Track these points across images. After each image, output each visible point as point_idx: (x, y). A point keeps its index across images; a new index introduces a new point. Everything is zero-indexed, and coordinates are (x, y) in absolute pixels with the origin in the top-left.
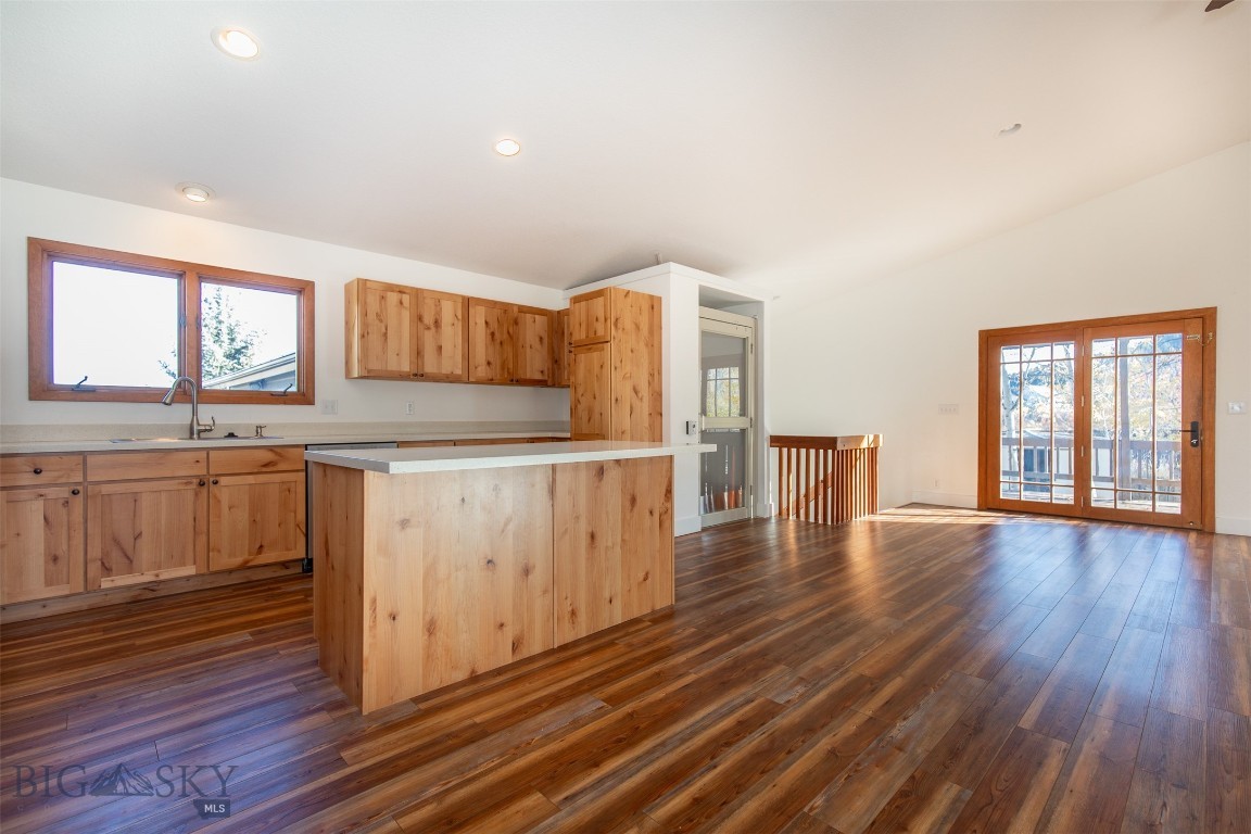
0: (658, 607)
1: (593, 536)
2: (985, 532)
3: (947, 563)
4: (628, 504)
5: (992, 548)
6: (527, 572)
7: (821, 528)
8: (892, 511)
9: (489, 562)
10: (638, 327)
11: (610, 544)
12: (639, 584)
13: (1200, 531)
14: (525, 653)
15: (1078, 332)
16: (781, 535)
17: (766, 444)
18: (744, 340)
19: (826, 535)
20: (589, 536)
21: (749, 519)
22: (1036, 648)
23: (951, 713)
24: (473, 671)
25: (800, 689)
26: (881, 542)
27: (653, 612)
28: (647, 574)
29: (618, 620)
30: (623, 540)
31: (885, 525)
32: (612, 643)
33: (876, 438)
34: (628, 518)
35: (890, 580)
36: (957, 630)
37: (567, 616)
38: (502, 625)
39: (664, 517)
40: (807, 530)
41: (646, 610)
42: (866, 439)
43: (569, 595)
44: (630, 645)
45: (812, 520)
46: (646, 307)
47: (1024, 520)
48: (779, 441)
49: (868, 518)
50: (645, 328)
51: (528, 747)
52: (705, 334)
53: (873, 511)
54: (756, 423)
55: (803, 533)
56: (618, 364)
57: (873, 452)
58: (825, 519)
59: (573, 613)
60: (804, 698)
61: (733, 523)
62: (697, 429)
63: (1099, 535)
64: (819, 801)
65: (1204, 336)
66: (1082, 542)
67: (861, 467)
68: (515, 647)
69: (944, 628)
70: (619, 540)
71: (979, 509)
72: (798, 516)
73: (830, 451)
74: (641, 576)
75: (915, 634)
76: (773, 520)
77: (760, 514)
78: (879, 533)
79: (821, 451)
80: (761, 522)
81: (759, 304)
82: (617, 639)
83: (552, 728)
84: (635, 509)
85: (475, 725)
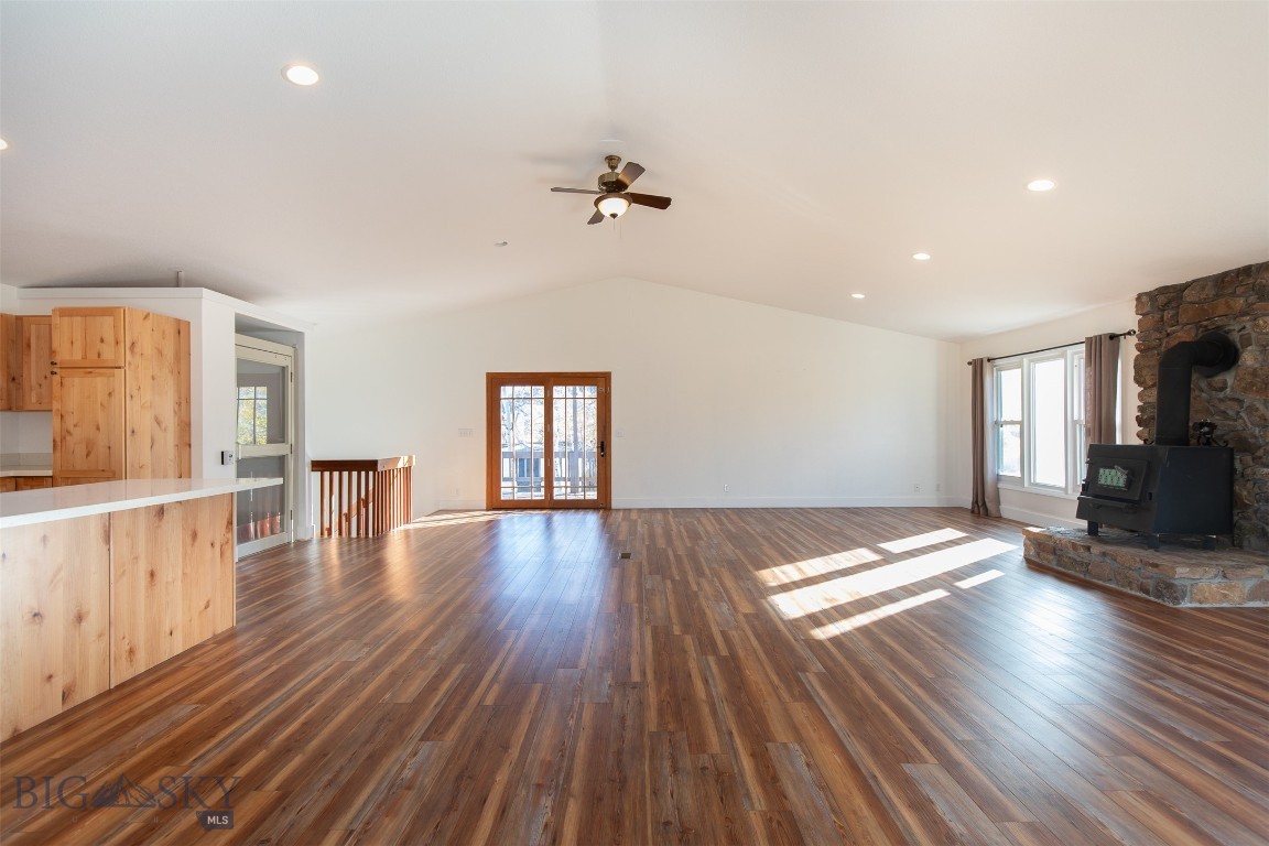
0: (219, 631)
1: (152, 574)
2: (492, 525)
3: (463, 552)
4: (189, 540)
5: (495, 535)
6: (80, 618)
7: (363, 542)
8: (423, 519)
9: (35, 615)
10: (160, 353)
11: (170, 580)
12: (200, 613)
13: (605, 509)
14: (77, 699)
15: (547, 380)
16: (323, 554)
17: (308, 468)
18: (284, 369)
19: (367, 547)
20: (148, 575)
21: (289, 543)
22: (510, 591)
23: (462, 634)
24: (15, 730)
25: (366, 650)
26: (414, 544)
27: (215, 636)
28: (208, 602)
29: (179, 650)
30: (184, 574)
31: (418, 531)
32: (181, 668)
33: (410, 458)
34: (189, 552)
35: (423, 571)
36: (468, 591)
37: (125, 655)
38: (50, 677)
39: (226, 547)
40: (350, 545)
41: (208, 635)
42: (401, 460)
43: (127, 635)
44: (201, 665)
45: (354, 534)
46: (171, 331)
47: (516, 515)
48: (319, 466)
49: (403, 527)
50: (169, 352)
51: (133, 752)
52: (240, 362)
53: (407, 521)
54: (297, 449)
55: (346, 549)
56: (135, 393)
57: (408, 470)
58: (367, 533)
59: (131, 652)
60: (368, 654)
61: (273, 549)
62: (234, 459)
63: (558, 517)
64: (388, 696)
65: (606, 389)
66: (549, 522)
67: (398, 484)
68: (65, 697)
69: (460, 592)
70: (180, 573)
71: (487, 510)
72: (340, 534)
73: (371, 473)
74: (202, 604)
75: (442, 599)
76: (315, 541)
77: (302, 536)
78: (413, 538)
79: (363, 473)
80: (301, 544)
81: (300, 335)
82: (186, 663)
83: (152, 733)
84: (197, 544)
85: (54, 761)
